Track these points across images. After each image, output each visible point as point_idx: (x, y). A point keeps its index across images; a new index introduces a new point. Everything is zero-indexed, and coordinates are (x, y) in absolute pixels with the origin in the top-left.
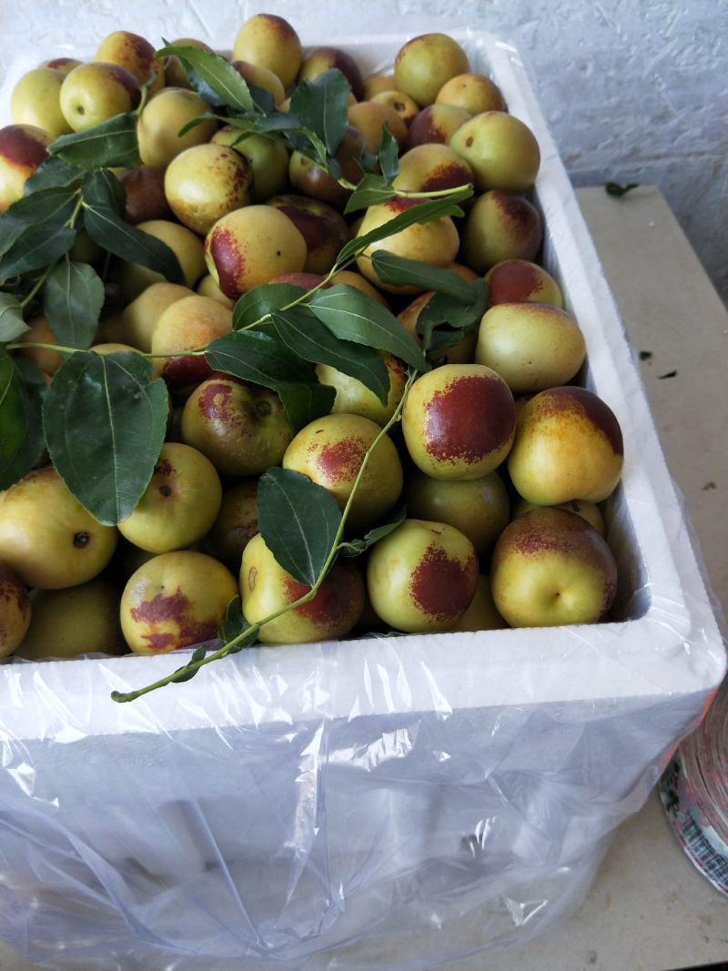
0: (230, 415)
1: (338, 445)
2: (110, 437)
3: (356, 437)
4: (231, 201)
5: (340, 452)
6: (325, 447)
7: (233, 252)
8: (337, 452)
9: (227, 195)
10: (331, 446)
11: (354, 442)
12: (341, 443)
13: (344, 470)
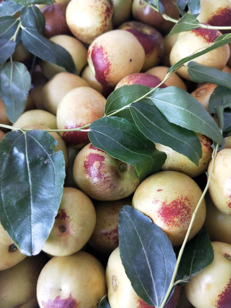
0: (103, 175)
1: (172, 203)
2: (29, 191)
3: (184, 197)
4: (103, 26)
5: (174, 208)
6: (164, 203)
7: (105, 59)
8: (172, 208)
9: (101, 23)
10: (168, 203)
11: (183, 201)
12: (175, 201)
13: (176, 220)
